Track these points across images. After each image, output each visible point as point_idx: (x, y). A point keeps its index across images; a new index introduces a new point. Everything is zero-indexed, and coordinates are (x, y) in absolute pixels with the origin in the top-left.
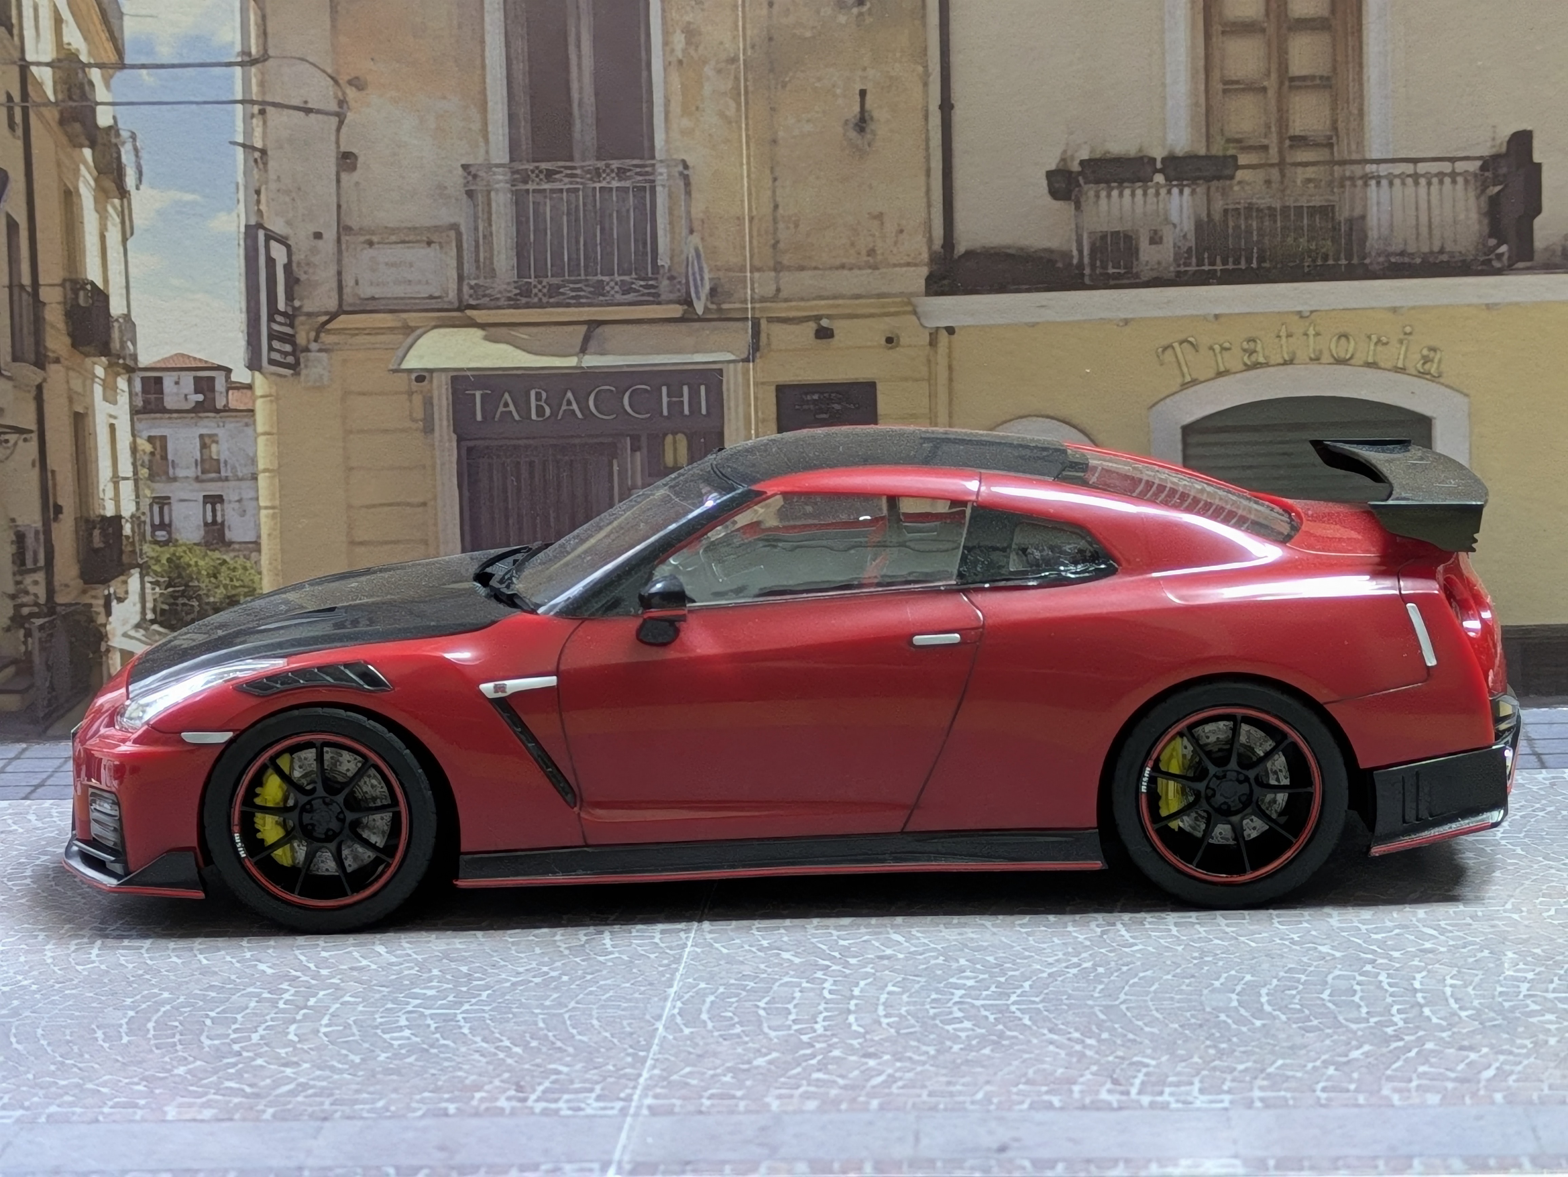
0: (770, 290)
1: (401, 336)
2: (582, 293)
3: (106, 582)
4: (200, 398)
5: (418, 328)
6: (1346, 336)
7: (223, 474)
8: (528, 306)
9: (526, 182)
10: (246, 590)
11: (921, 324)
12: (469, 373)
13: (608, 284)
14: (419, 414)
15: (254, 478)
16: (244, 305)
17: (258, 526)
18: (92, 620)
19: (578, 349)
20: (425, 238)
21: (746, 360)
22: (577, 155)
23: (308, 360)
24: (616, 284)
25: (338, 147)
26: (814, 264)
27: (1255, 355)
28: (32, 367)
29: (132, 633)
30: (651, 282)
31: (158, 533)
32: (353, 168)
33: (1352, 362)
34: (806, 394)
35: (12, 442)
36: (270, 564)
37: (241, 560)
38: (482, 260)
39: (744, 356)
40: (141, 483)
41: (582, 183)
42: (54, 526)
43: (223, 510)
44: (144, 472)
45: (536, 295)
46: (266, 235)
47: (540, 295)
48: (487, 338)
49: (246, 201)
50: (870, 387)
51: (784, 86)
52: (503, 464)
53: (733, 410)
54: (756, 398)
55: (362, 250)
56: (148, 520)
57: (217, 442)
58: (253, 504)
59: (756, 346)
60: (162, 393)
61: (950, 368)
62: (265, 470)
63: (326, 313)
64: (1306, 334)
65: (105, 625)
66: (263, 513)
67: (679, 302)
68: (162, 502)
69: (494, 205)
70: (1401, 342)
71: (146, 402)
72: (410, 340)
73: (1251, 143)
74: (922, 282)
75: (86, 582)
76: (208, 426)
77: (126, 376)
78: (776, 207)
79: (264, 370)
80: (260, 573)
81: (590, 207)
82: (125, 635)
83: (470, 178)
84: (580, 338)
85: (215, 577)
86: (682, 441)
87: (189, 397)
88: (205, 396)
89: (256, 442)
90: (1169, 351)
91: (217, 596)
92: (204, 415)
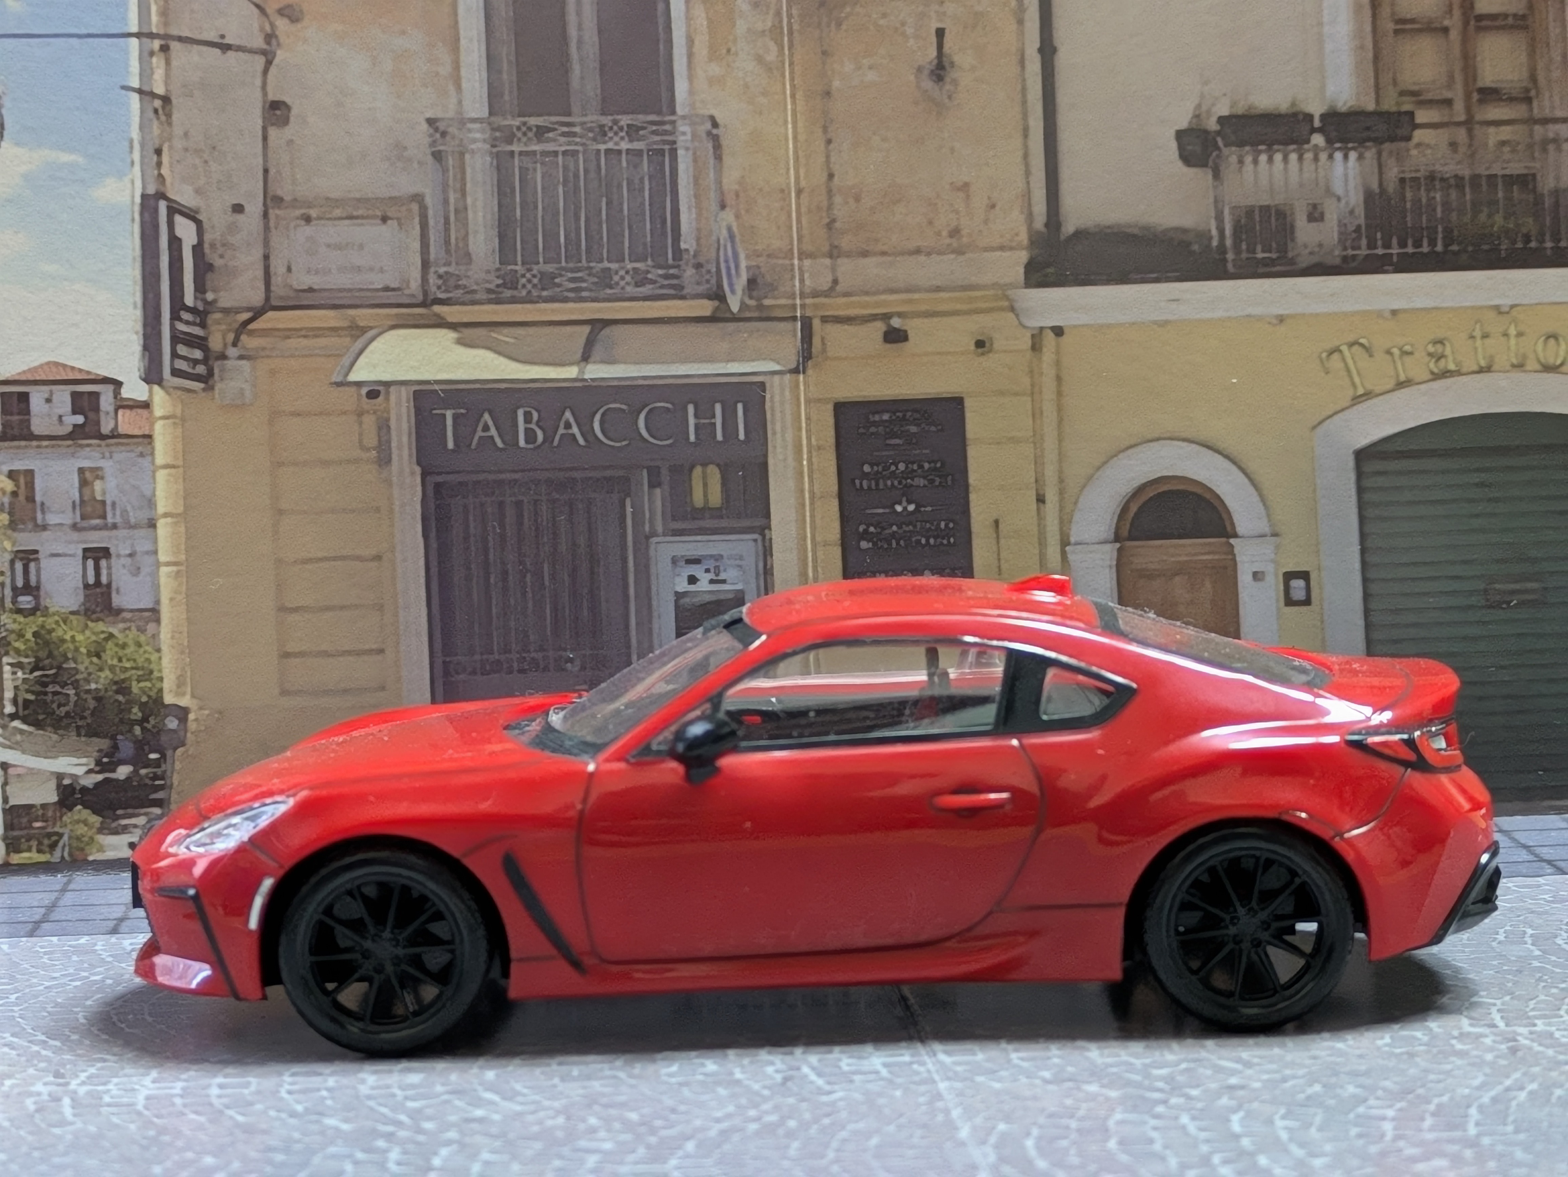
0: (825, 283)
1: (348, 339)
2: (584, 285)
4: (80, 419)
5: (371, 328)
6: (1554, 336)
7: (110, 520)
8: (513, 300)
9: (510, 143)
10: (140, 673)
11: (1021, 324)
12: (436, 387)
13: (617, 273)
14: (371, 440)
15: (152, 524)
16: (138, 298)
17: (156, 587)
19: (579, 356)
20: (379, 213)
21: (795, 371)
22: (575, 109)
23: (222, 370)
24: (627, 272)
25: (265, 93)
26: (880, 247)
27: (1443, 361)
30: (672, 271)
31: (21, 599)
32: (284, 121)
34: (874, 413)
36: (173, 638)
37: (133, 634)
38: (453, 241)
39: (793, 365)
41: (583, 144)
43: (109, 568)
45: (524, 286)
46: (169, 208)
47: (529, 286)
48: (460, 342)
49: (142, 164)
50: (956, 404)
51: (839, 25)
52: (482, 505)
53: (779, 435)
54: (808, 419)
55: (295, 227)
56: (8, 581)
57: (102, 478)
58: (149, 560)
59: (806, 354)
60: (26, 411)
61: (1059, 379)
62: (166, 515)
63: (248, 309)
64: (1506, 335)
66: (164, 570)
67: (710, 298)
68: (28, 557)
69: (469, 171)
71: (6, 426)
72: (359, 344)
73: (1429, 96)
74: (1021, 270)
76: (88, 457)
78: (831, 176)
79: (165, 383)
80: (159, 650)
81: (592, 175)
83: (438, 135)
84: (582, 341)
85: (98, 656)
86: (714, 474)
87: (64, 418)
88: (86, 417)
89: (154, 477)
90: (1336, 356)
91: (101, 681)
92: (83, 442)
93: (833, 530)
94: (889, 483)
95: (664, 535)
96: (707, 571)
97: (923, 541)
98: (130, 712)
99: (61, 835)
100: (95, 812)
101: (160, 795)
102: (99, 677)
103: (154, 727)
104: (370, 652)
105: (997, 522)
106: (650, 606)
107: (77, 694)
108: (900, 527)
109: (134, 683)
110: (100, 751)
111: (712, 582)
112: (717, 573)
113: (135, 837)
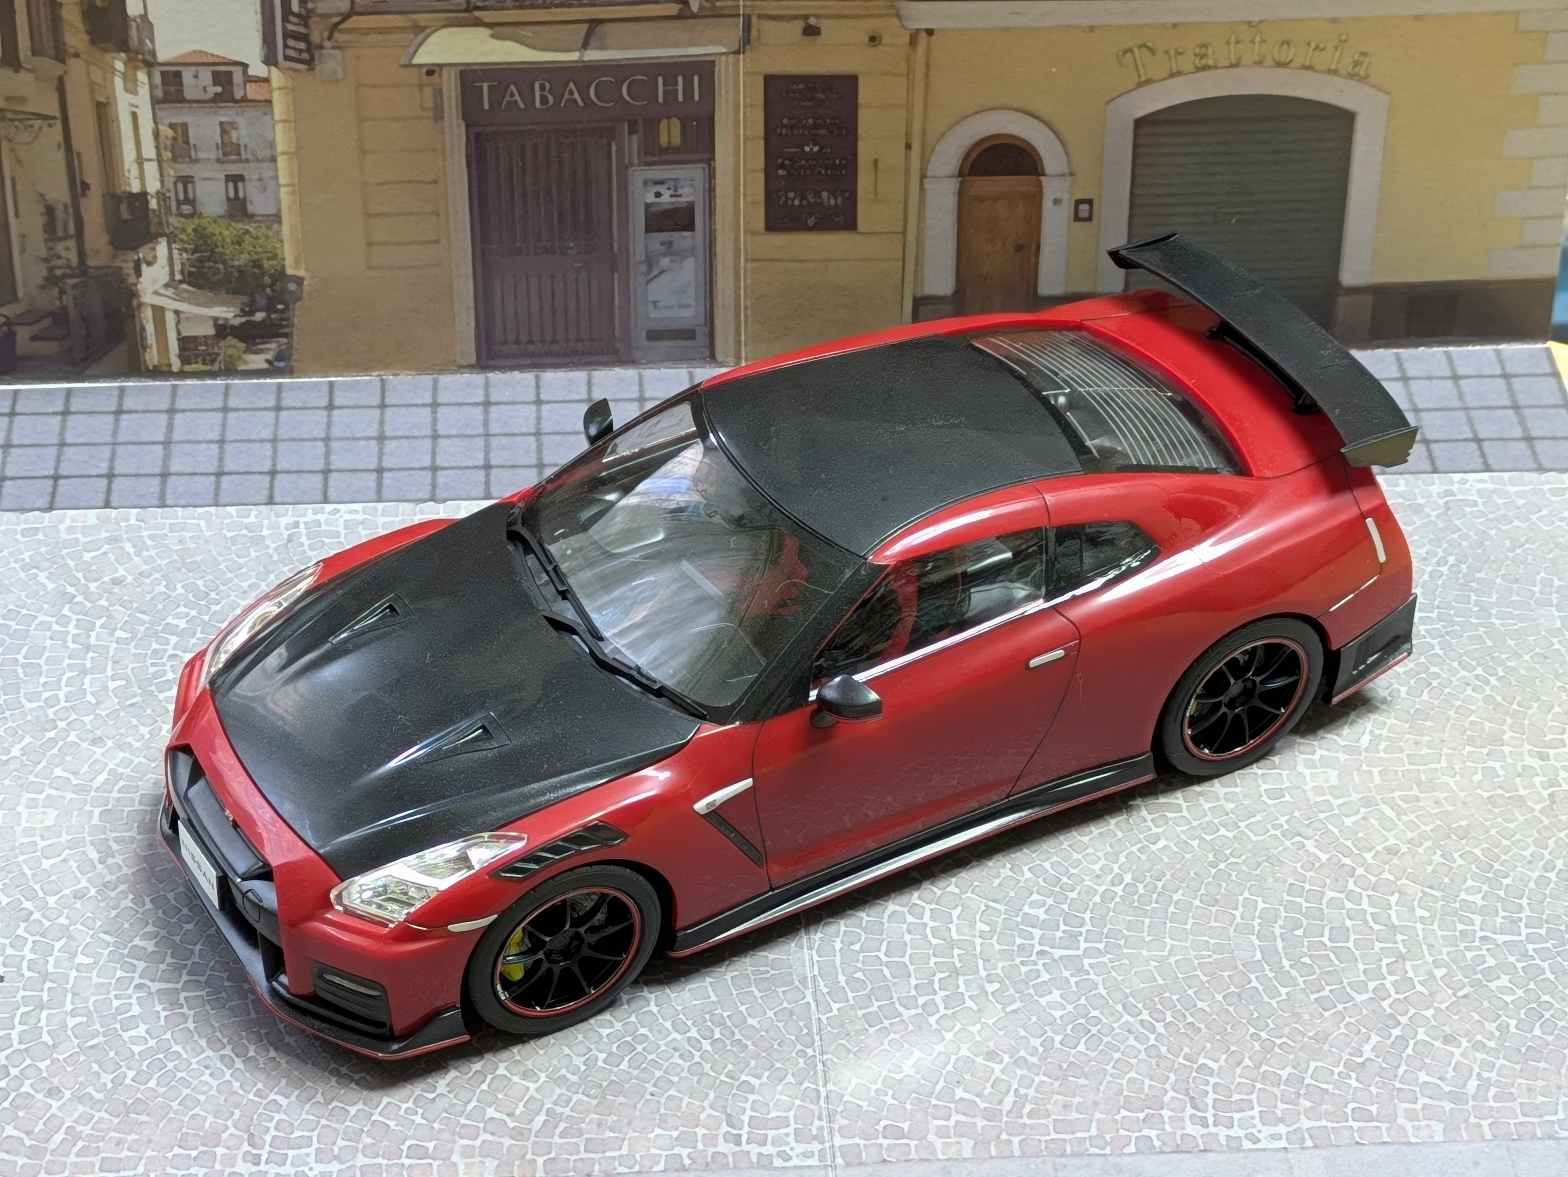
1: (412, 35)
3: (135, 249)
4: (219, 89)
5: (428, 27)
6: (1288, 42)
7: (243, 156)
8: (532, 7)
10: (269, 255)
11: (903, 26)
12: (476, 68)
14: (430, 104)
15: (273, 160)
17: (278, 201)
18: (123, 281)
19: (579, 45)
21: (737, 52)
23: (322, 56)
27: (1205, 58)
28: (53, 61)
29: (163, 291)
31: (183, 207)
33: (1291, 65)
34: (793, 84)
35: (36, 127)
36: (291, 233)
37: (263, 229)
39: (735, 49)
40: (165, 165)
42: (83, 202)
43: (244, 187)
44: (167, 155)
48: (493, 36)
50: (852, 81)
52: (509, 146)
53: (723, 96)
54: (745, 86)
56: (173, 196)
57: (236, 128)
58: (272, 183)
59: (746, 41)
60: (181, 84)
61: (928, 66)
62: (283, 153)
63: (338, 14)
64: (1253, 41)
65: (135, 285)
66: (283, 191)
67: (677, 2)
68: (186, 180)
70: (1336, 48)
71: (166, 93)
72: (420, 37)
75: (116, 248)
76: (226, 115)
77: (145, 70)
79: (280, 65)
80: (281, 241)
82: (156, 293)
84: (582, 35)
85: (239, 244)
86: (676, 124)
87: (208, 89)
88: (223, 88)
89: (273, 128)
90: (1129, 55)
91: (242, 260)
92: (223, 105)
93: (759, 161)
94: (801, 131)
95: (639, 165)
96: (669, 189)
97: (823, 172)
98: (262, 278)
99: (218, 354)
100: (241, 340)
101: (286, 330)
102: (240, 258)
103: (280, 289)
104: (429, 242)
105: (876, 162)
106: (627, 211)
107: (226, 268)
108: (807, 161)
109: (265, 262)
110: (243, 303)
111: (671, 196)
112: (676, 191)
113: (270, 356)
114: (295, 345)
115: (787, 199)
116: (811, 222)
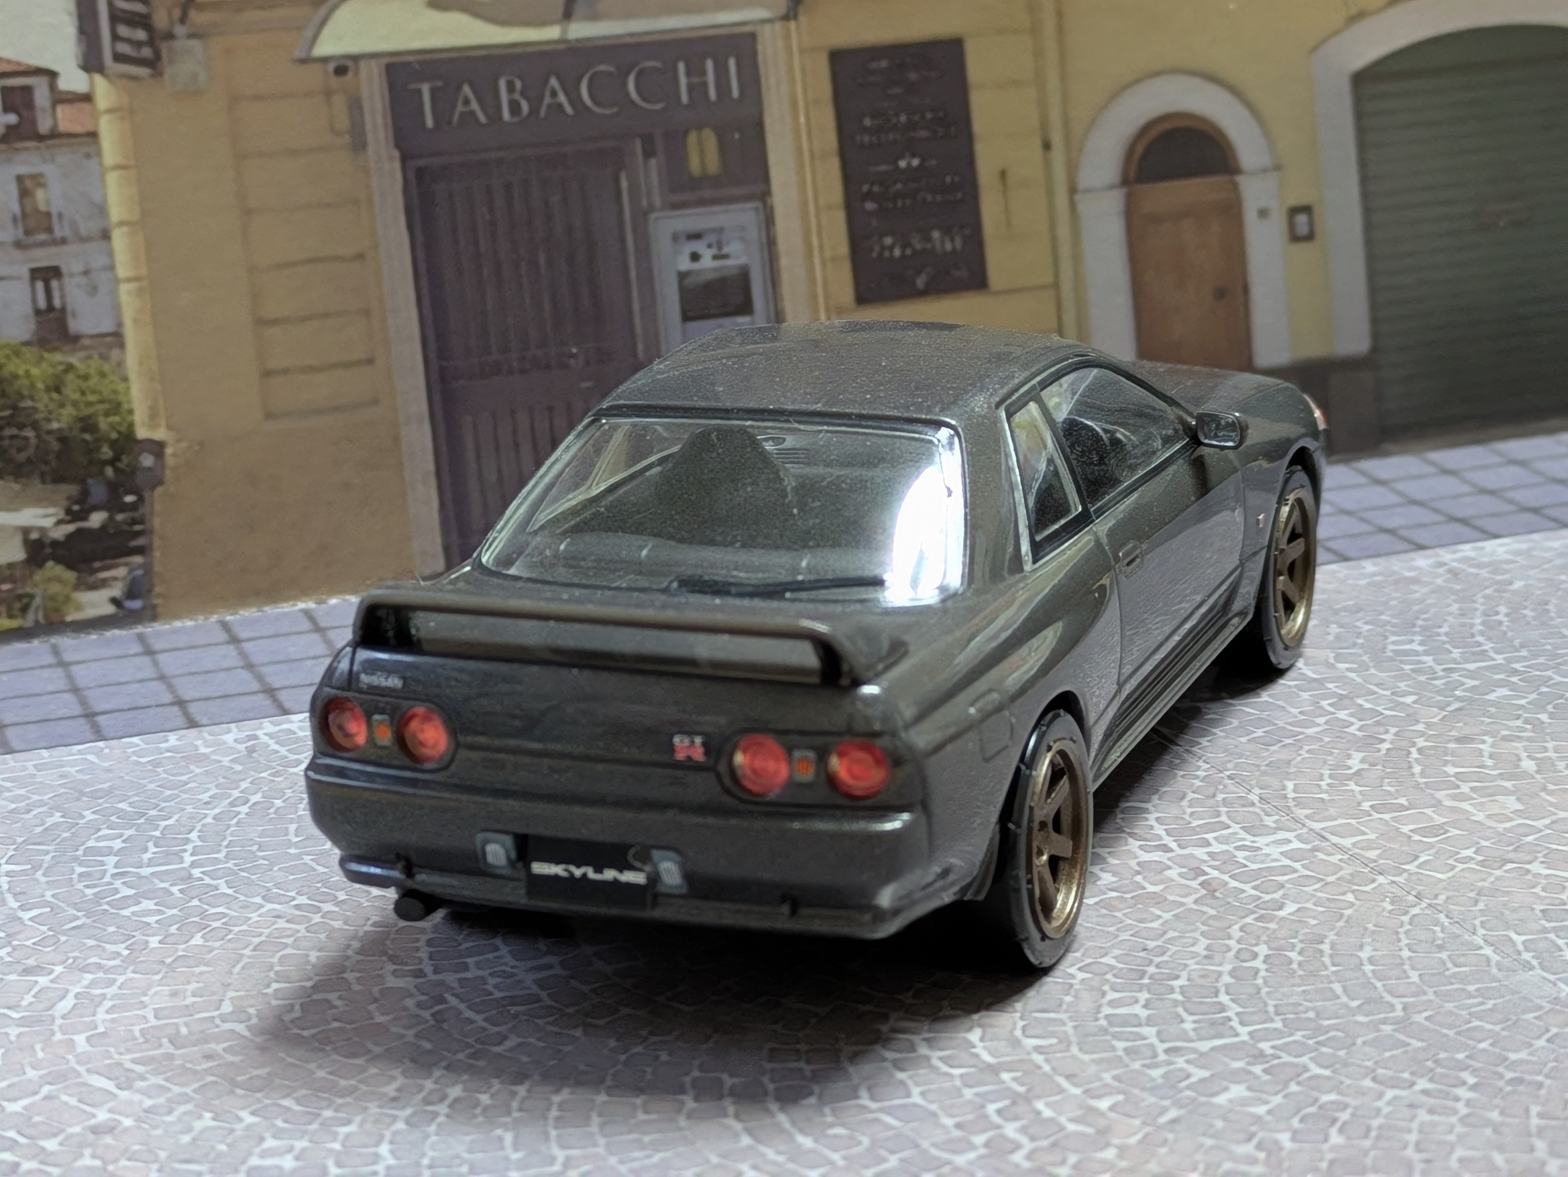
1: (306, 9)
4: (13, 118)
7: (58, 233)
10: (107, 406)
12: (411, 58)
14: (343, 121)
15: (106, 235)
17: (117, 308)
19: (560, 13)
21: (786, 18)
23: (171, 52)
34: (870, 60)
36: (141, 364)
37: (95, 363)
39: (783, 11)
43: (62, 289)
48: (432, 5)
50: (955, 47)
52: (469, 189)
53: (773, 91)
54: (803, 70)
57: (43, 185)
58: (106, 277)
61: (1059, 13)
62: (121, 224)
66: (124, 287)
72: (322, 11)
76: (27, 161)
79: (106, 70)
80: (125, 379)
85: (58, 390)
86: (710, 138)
88: (20, 115)
89: (103, 181)
91: (64, 419)
92: (19, 145)
93: (835, 192)
94: (891, 136)
95: (663, 209)
96: (710, 246)
97: (929, 198)
98: (98, 449)
99: (32, 597)
100: (70, 566)
101: (141, 541)
102: (61, 415)
103: (128, 466)
104: (358, 363)
105: (1003, 174)
106: (653, 289)
107: (38, 436)
108: (905, 183)
109: (101, 419)
110: (69, 498)
111: (715, 257)
112: (720, 248)
113: (116, 591)
114: (157, 568)
115: (883, 248)
116: (920, 282)
